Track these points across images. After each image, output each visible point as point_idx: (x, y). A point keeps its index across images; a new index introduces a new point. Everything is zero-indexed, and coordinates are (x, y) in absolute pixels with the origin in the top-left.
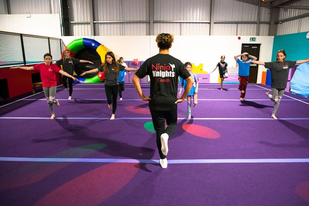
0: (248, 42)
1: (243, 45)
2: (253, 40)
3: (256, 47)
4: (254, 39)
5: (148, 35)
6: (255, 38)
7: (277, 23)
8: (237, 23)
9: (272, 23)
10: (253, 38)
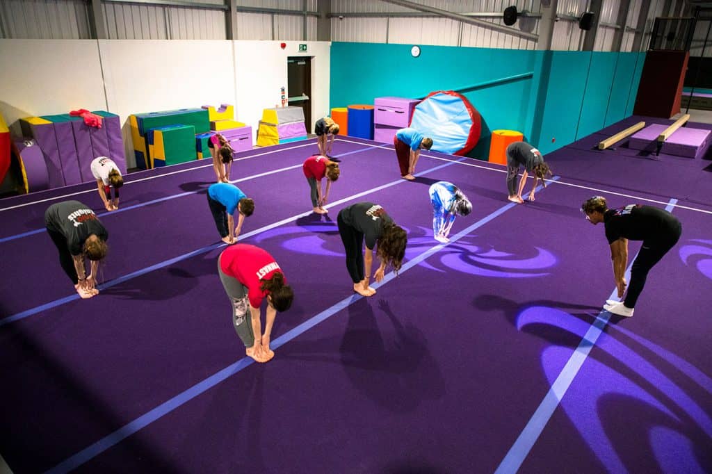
0: (297, 53)
1: (289, 58)
2: (303, 49)
3: (304, 63)
4: (305, 47)
5: (84, 38)
6: (306, 45)
7: (330, 16)
8: (272, 12)
9: (323, 15)
10: (303, 45)
